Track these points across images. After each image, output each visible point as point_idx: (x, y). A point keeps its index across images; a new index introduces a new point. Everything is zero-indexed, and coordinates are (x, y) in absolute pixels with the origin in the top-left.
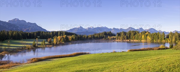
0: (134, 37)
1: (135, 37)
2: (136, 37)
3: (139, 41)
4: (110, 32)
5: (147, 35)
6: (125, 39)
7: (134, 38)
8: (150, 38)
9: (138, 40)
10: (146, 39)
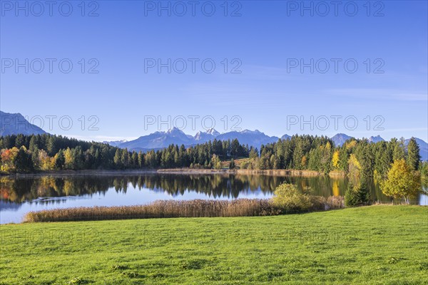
0: (304, 159)
1: (308, 159)
2: (312, 158)
3: (323, 174)
4: (236, 143)
5: (349, 152)
6: (271, 168)
7: (303, 163)
8: (357, 163)
9: (318, 170)
10: (346, 168)
